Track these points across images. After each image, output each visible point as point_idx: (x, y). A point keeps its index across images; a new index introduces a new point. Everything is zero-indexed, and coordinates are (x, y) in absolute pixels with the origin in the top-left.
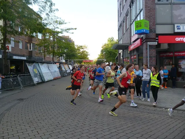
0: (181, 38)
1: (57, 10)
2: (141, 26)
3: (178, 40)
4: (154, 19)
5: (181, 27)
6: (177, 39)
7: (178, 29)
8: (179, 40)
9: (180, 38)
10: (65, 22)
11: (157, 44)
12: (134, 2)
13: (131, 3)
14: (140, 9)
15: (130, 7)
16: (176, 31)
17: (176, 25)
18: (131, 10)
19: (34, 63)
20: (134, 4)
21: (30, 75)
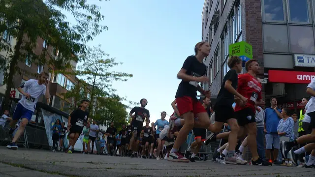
0: (307, 76)
1: (106, 28)
2: (239, 51)
3: (301, 79)
4: (261, 44)
5: (305, 59)
6: (300, 77)
7: (300, 61)
8: (304, 79)
9: (304, 76)
10: (115, 62)
11: (266, 83)
12: (228, 29)
13: (223, 32)
14: (237, 35)
15: (222, 39)
16: (297, 64)
17: (296, 56)
18: (223, 43)
19: (55, 114)
20: (229, 32)
21: (45, 129)
